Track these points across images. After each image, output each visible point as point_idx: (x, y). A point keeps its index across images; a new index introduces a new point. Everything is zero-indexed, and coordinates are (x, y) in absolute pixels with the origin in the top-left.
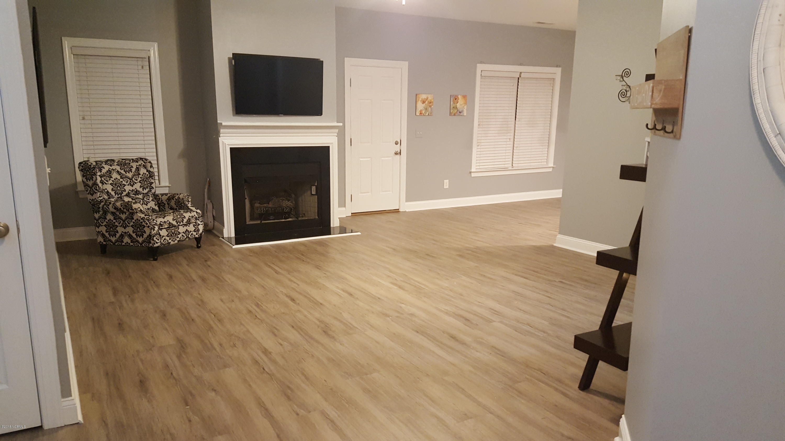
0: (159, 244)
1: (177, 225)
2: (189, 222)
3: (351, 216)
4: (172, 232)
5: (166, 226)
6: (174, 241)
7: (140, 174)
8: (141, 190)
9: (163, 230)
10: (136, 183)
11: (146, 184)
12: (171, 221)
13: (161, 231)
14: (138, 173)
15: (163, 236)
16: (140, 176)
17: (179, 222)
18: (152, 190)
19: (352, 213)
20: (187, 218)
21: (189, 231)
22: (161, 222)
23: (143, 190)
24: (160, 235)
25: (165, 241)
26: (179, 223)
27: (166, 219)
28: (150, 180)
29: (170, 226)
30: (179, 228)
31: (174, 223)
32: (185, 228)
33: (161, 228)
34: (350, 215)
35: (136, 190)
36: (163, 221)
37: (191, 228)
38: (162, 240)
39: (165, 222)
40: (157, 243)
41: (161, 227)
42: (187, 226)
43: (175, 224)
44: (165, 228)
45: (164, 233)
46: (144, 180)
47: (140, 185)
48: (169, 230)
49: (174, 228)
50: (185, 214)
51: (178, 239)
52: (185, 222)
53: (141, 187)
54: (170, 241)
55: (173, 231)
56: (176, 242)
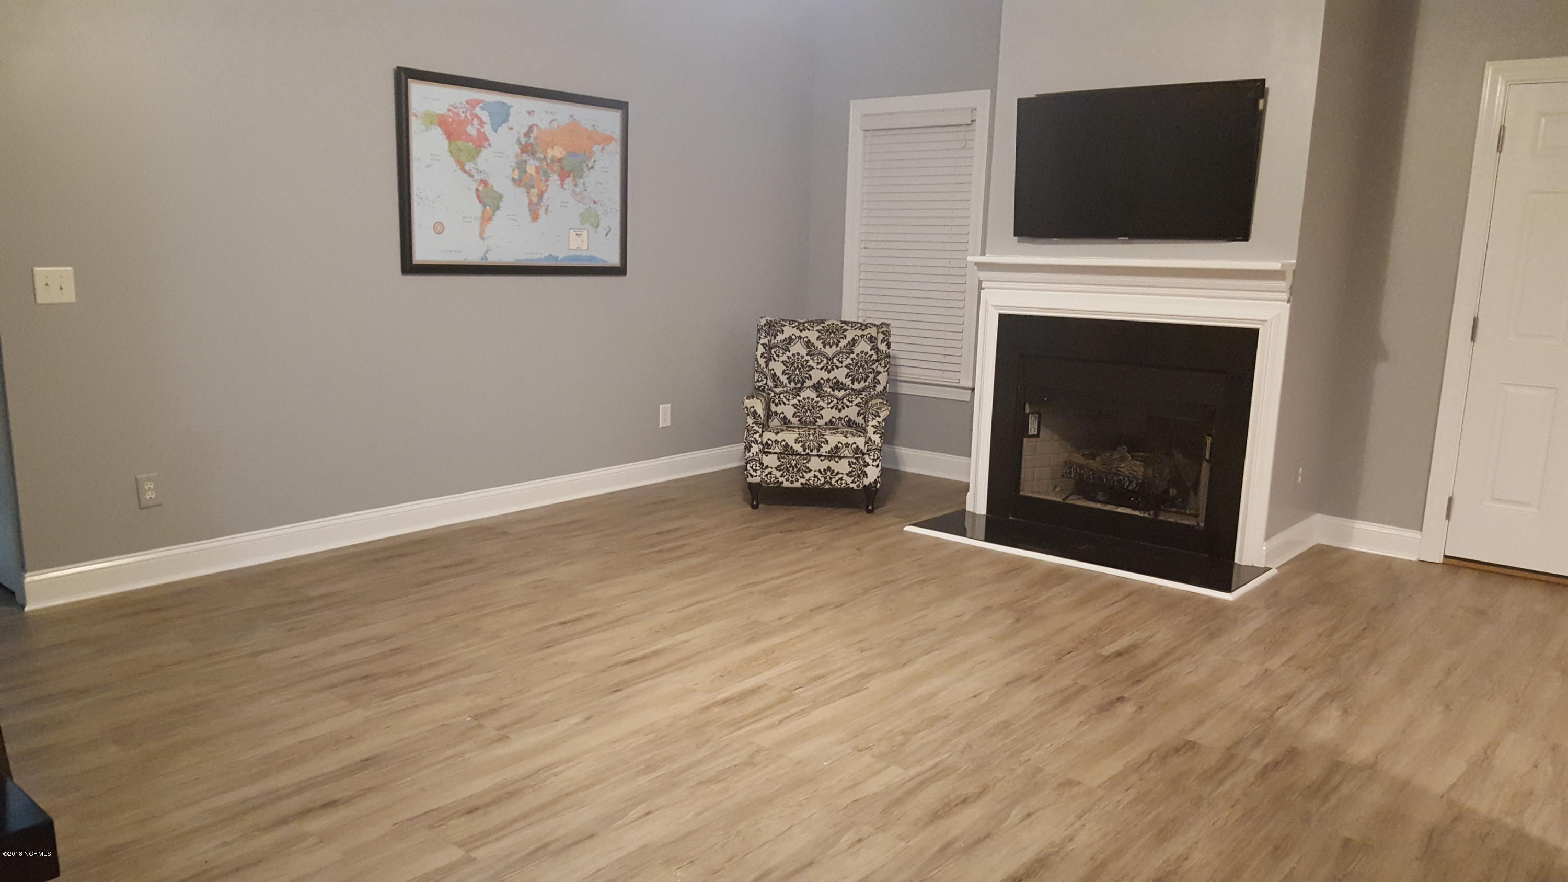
0: (757, 480)
1: (804, 453)
2: (834, 454)
3: (1443, 563)
4: (790, 463)
5: (777, 450)
6: (792, 482)
7: (853, 353)
8: (848, 382)
9: (770, 456)
10: (838, 368)
11: (861, 373)
12: (791, 443)
13: (767, 456)
14: (851, 350)
15: (767, 467)
16: (852, 356)
17: (809, 447)
18: (877, 385)
19: (1445, 557)
20: (832, 444)
21: (836, 472)
22: (769, 439)
23: (853, 383)
24: (762, 464)
25: (771, 477)
26: (807, 451)
27: (779, 437)
28: (877, 367)
29: (786, 453)
30: (809, 460)
31: (798, 448)
32: (826, 464)
33: (766, 450)
34: (1440, 559)
35: (835, 380)
36: (773, 439)
37: (842, 467)
38: (764, 474)
39: (776, 442)
40: (752, 476)
41: (767, 448)
42: (833, 462)
43: (799, 451)
44: (775, 453)
45: (771, 461)
46: (859, 365)
47: (846, 373)
48: (784, 458)
49: (797, 457)
50: (828, 437)
51: (803, 481)
52: (826, 452)
53: (847, 376)
54: (781, 479)
55: (794, 463)
56: (797, 485)
